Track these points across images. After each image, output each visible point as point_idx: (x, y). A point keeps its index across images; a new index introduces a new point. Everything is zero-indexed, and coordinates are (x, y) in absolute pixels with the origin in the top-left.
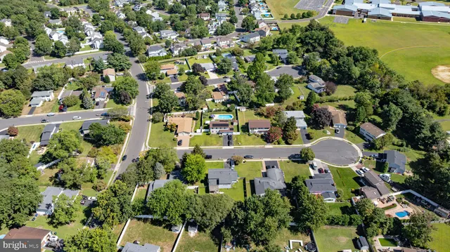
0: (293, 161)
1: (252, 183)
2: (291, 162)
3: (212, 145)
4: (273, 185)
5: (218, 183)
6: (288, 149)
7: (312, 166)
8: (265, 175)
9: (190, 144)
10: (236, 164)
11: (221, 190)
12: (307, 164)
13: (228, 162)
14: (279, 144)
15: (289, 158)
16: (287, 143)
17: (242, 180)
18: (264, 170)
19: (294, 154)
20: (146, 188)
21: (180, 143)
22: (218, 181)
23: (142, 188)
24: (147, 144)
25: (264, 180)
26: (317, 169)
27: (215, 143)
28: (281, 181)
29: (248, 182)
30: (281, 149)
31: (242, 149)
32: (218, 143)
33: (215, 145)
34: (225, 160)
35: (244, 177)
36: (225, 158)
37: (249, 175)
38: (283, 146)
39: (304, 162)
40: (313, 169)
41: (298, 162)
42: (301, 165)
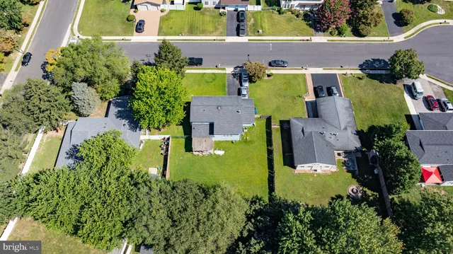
0: (371, 77)
1: (286, 127)
2: (366, 79)
3: (204, 32)
4: (332, 140)
5: (212, 132)
6: (358, 48)
7: (411, 90)
8: (314, 111)
9: (160, 28)
10: (251, 81)
11: (218, 145)
12: (400, 85)
13: (234, 75)
14: (340, 34)
15: (362, 68)
16: (357, 33)
17: (264, 121)
18: (311, 97)
19: (370, 58)
20: (61, 133)
21: (140, 28)
22: (212, 125)
23: (52, 133)
24: (76, 27)
25: (312, 127)
26: (420, 97)
27: (210, 28)
28: (349, 130)
29: (275, 126)
30: (346, 46)
31: (265, 45)
32: (216, 29)
33: (211, 33)
34: (230, 70)
35: (268, 113)
36: (229, 64)
37: (278, 108)
38: (349, 39)
39: (392, 78)
40: (413, 97)
41: (381, 79)
42: (387, 87)
